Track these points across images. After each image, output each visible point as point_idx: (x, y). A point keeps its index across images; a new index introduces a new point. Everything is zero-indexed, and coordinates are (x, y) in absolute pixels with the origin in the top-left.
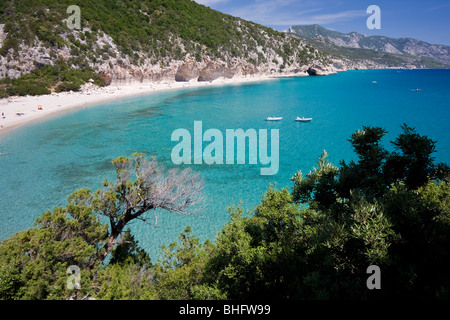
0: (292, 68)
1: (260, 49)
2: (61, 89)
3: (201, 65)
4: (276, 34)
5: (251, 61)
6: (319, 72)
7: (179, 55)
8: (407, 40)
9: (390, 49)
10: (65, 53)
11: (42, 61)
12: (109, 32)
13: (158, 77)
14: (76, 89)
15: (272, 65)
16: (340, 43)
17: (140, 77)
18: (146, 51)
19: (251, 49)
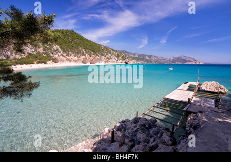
0: (120, 61)
1: (110, 55)
2: (39, 63)
3: (91, 58)
4: (115, 51)
5: (107, 58)
6: (128, 63)
7: (84, 54)
8: (151, 55)
9: (147, 58)
10: (41, 50)
11: (31, 52)
12: (58, 44)
13: (75, 61)
14: (45, 63)
15: (114, 60)
16: (133, 56)
17: (70, 61)
18: (72, 52)
19: (107, 54)
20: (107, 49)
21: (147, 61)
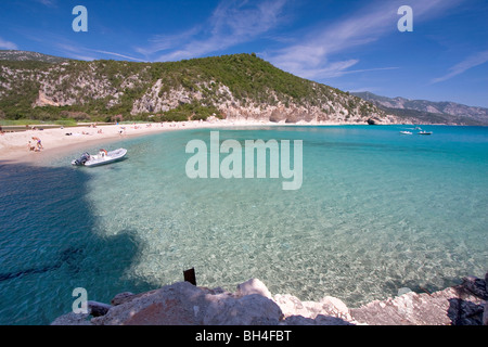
0: (355, 118)
1: (330, 103)
2: (195, 119)
3: (289, 110)
4: (342, 93)
5: (324, 110)
6: (377, 122)
7: (273, 103)
8: (447, 103)
9: (431, 110)
10: (198, 96)
11: (183, 100)
12: (227, 84)
13: (257, 117)
14: (204, 120)
15: (339, 116)
16: (388, 105)
17: (246, 115)
18: (251, 97)
19: (324, 102)
20: (324, 89)
21: (430, 117)
